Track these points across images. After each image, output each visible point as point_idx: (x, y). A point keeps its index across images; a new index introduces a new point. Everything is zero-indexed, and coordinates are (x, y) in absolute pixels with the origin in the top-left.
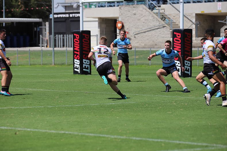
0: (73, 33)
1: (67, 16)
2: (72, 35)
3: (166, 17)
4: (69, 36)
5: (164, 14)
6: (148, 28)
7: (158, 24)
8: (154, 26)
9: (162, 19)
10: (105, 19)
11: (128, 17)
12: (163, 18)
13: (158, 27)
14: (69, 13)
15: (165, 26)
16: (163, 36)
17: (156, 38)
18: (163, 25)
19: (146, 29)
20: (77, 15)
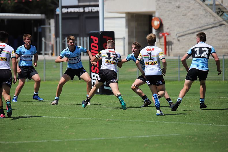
0: (90, 35)
1: (81, 10)
2: (88, 38)
3: (224, 10)
4: (83, 39)
5: (222, 6)
6: (198, 26)
7: (212, 20)
8: (206, 25)
9: (218, 14)
10: (135, 15)
11: (169, 11)
12: (219, 12)
13: (213, 25)
14: (84, 7)
15: (223, 24)
16: (221, 38)
17: (210, 41)
18: (221, 22)
19: (195, 29)
20: (95, 9)
